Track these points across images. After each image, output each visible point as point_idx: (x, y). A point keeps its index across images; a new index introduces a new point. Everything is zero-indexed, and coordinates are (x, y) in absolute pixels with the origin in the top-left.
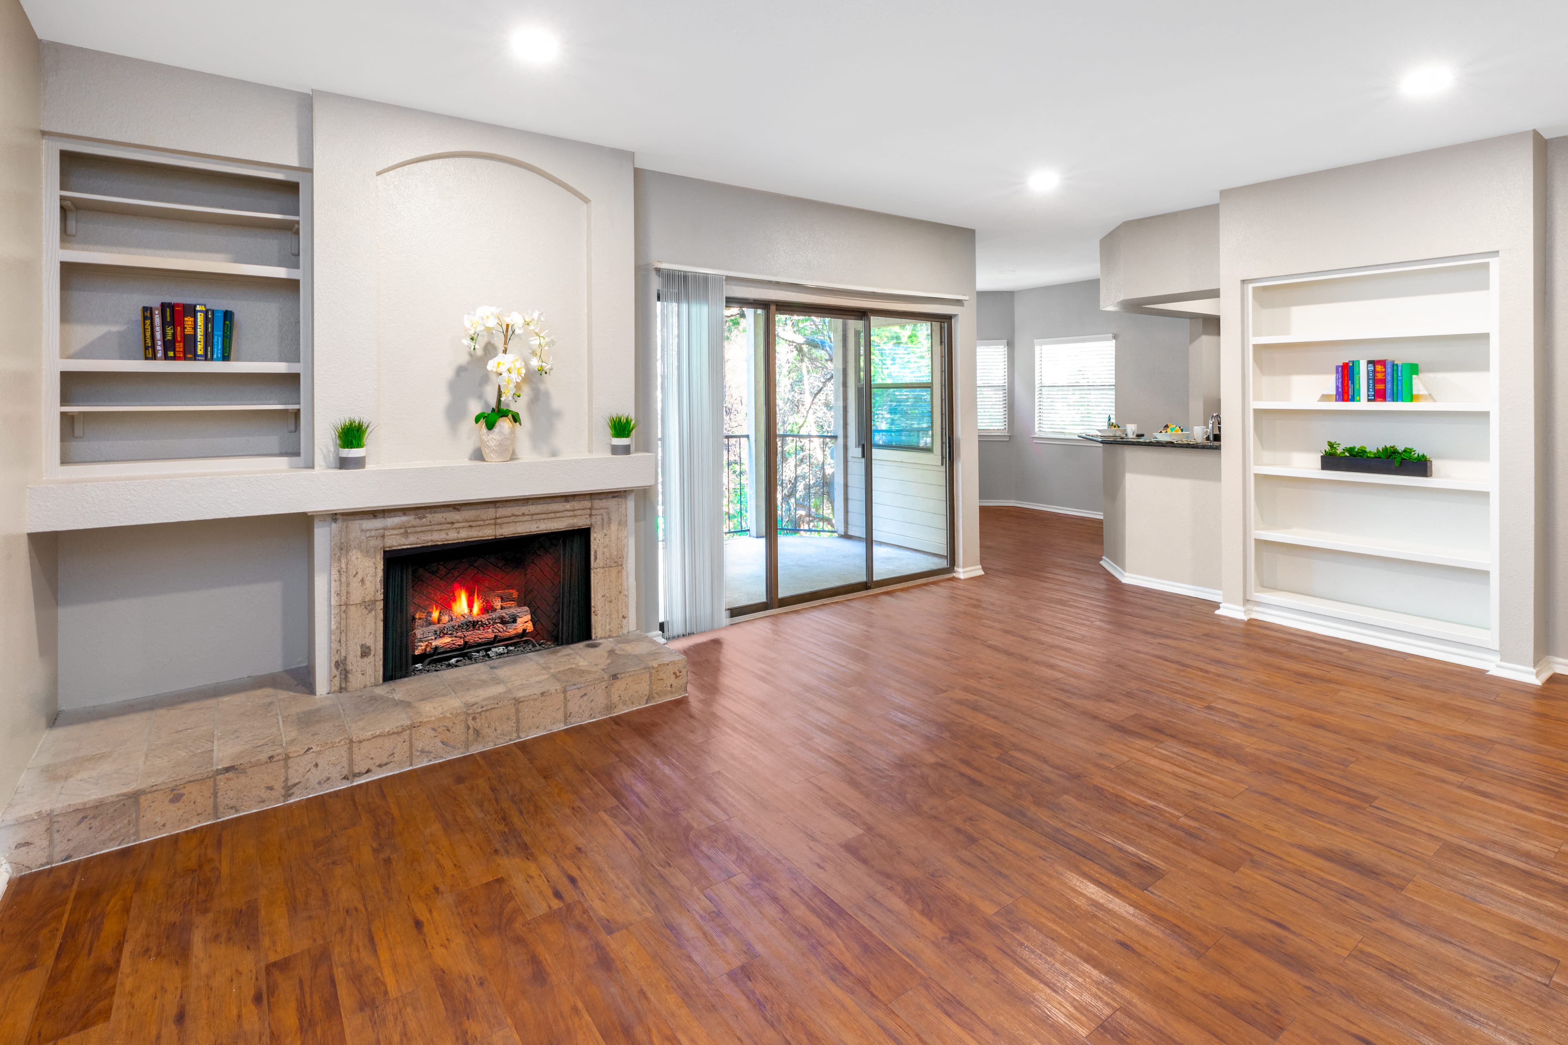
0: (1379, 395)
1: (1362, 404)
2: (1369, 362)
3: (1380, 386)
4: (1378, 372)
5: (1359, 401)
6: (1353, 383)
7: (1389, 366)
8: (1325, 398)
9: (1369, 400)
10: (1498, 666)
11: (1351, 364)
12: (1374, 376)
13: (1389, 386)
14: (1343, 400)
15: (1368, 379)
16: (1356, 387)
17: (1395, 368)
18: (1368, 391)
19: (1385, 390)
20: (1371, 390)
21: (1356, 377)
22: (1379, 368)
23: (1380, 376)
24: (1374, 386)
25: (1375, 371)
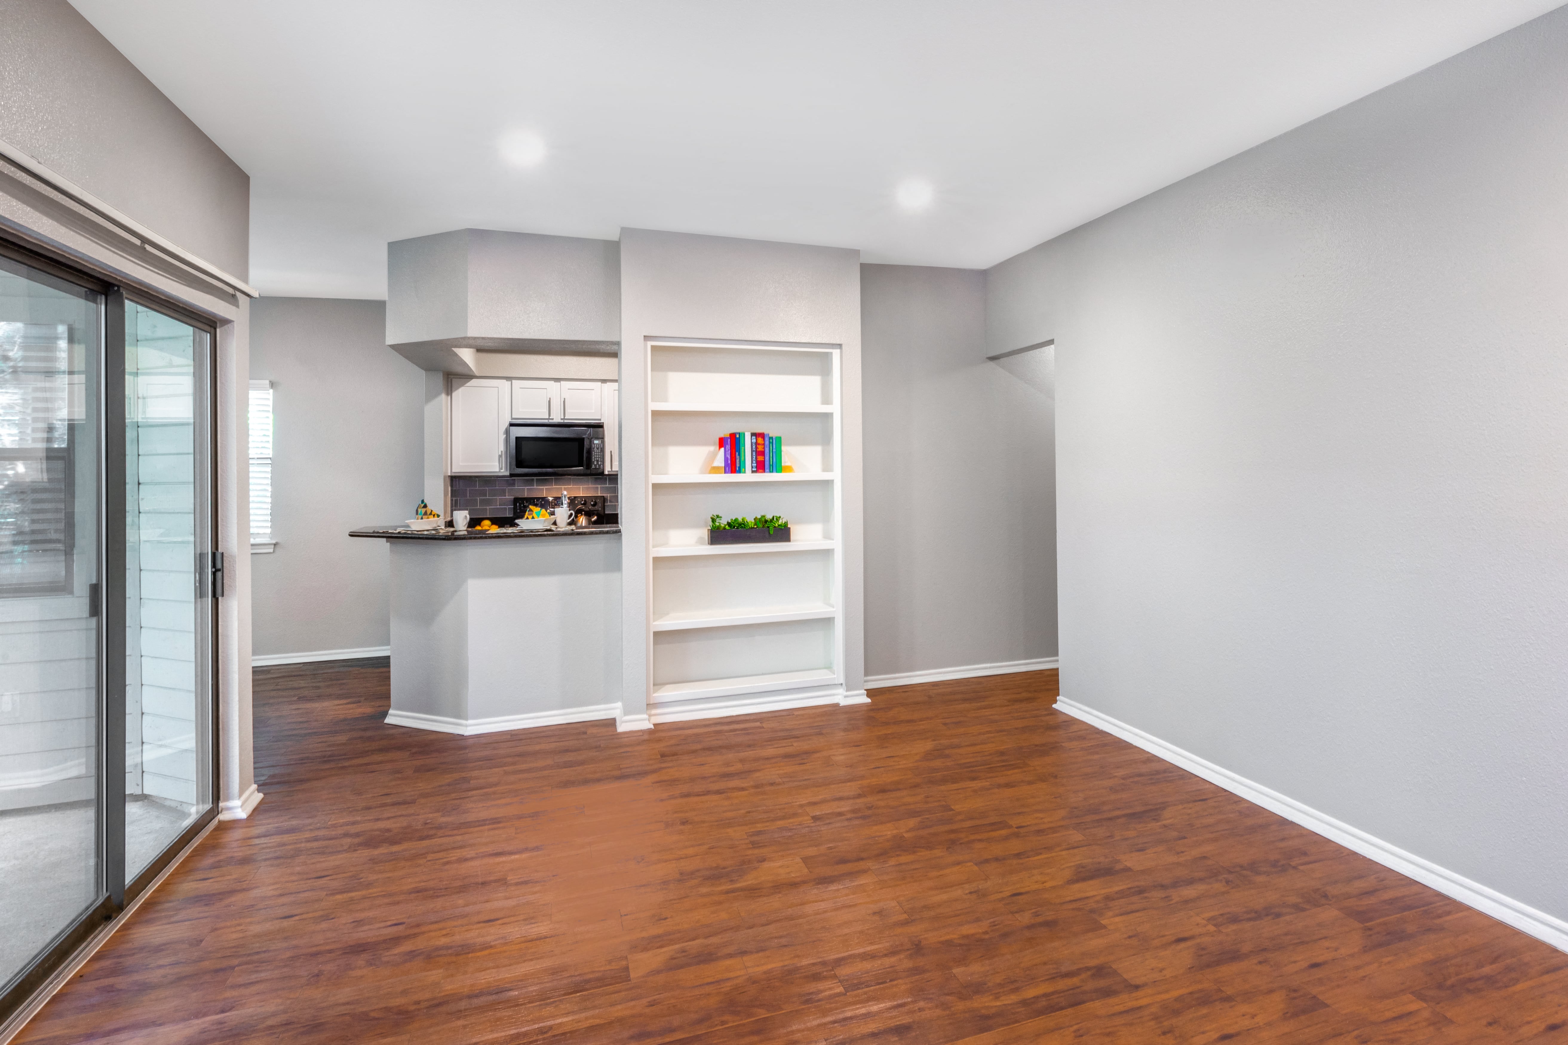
0: (760, 467)
1: (747, 476)
2: (753, 434)
3: (760, 458)
4: (759, 444)
5: (745, 472)
6: (739, 455)
7: (767, 439)
8: (715, 470)
9: (753, 472)
10: (846, 697)
11: (738, 436)
12: (756, 448)
13: (767, 458)
14: (732, 472)
15: (752, 451)
16: (742, 459)
17: (771, 441)
18: (752, 463)
19: (764, 461)
20: (754, 462)
21: (742, 450)
22: (760, 440)
23: (760, 448)
24: (756, 458)
25: (757, 444)
